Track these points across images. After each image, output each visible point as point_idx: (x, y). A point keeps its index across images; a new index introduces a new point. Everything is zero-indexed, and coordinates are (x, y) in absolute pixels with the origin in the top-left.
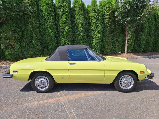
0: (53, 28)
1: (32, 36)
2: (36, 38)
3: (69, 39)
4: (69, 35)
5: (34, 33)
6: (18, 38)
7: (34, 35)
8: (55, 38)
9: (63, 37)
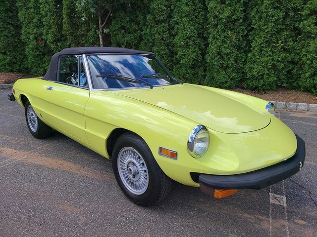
0: (196, 16)
1: (153, 38)
2: (160, 43)
3: (231, 41)
4: (235, 33)
5: (159, 33)
6: (132, 42)
7: (157, 36)
8: (198, 41)
9: (217, 39)
